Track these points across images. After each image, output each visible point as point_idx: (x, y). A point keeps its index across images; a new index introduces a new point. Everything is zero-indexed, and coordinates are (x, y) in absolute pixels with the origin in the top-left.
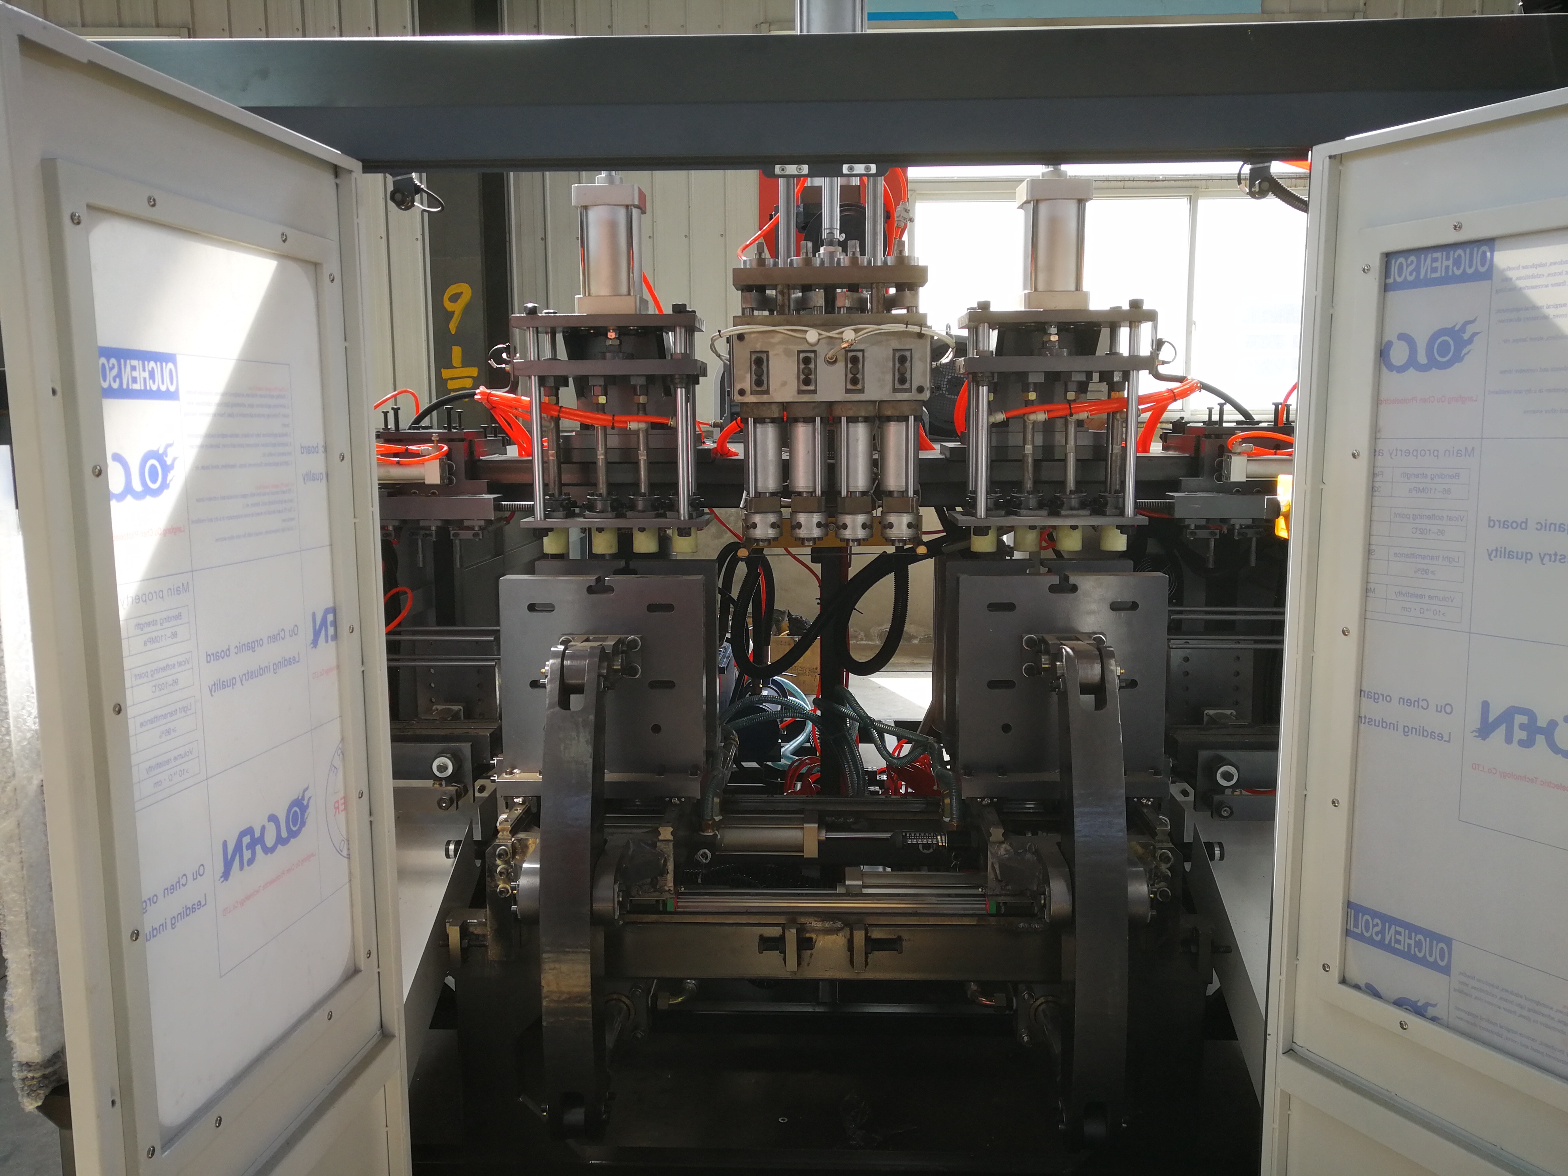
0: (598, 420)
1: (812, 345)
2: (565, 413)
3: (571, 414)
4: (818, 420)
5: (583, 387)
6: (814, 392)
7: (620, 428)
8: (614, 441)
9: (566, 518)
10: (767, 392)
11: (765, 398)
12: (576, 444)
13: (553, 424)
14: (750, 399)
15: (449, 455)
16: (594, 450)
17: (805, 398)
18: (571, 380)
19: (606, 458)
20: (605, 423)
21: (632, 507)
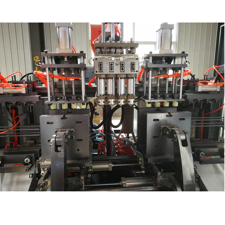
0: (63, 79)
1: (113, 61)
2: (55, 77)
3: (56, 77)
4: (114, 78)
5: (59, 71)
6: (113, 72)
7: (68, 80)
8: (66, 83)
9: (56, 101)
10: (102, 72)
11: (102, 73)
12: (58, 84)
13: (52, 79)
14: (98, 73)
15: (28, 86)
16: (62, 85)
17: (111, 73)
18: (56, 69)
19: (65, 87)
20: (65, 79)
21: (71, 98)
